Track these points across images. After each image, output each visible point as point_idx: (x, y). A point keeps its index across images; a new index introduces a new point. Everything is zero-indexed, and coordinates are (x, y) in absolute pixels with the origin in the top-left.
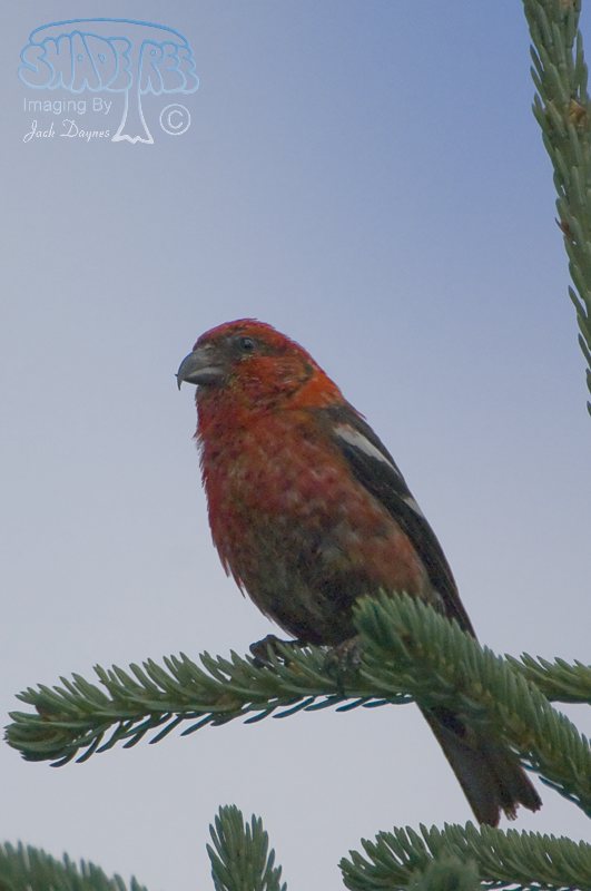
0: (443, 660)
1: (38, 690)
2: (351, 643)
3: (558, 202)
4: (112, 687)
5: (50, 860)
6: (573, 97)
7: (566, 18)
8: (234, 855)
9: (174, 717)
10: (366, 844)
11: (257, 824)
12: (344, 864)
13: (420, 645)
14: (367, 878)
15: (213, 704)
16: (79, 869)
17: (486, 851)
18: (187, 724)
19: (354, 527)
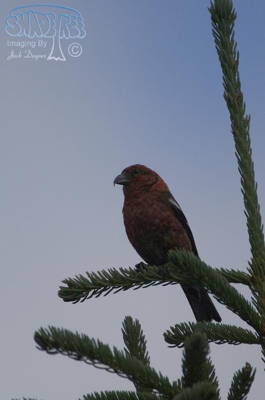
0: (196, 270)
1: (68, 280)
2: (167, 265)
3: (231, 125)
4: (92, 279)
5: (72, 334)
6: (236, 92)
7: (234, 67)
8: (130, 332)
9: (111, 288)
10: (172, 328)
11: (137, 322)
12: (165, 334)
13: (188, 265)
14: (172, 339)
15: (123, 283)
16: (81, 337)
17: (210, 330)
18: (115, 290)
19: (174, 230)
